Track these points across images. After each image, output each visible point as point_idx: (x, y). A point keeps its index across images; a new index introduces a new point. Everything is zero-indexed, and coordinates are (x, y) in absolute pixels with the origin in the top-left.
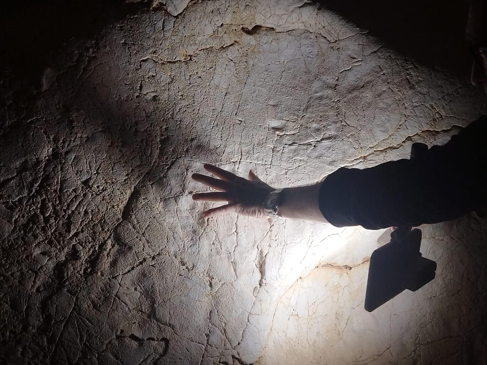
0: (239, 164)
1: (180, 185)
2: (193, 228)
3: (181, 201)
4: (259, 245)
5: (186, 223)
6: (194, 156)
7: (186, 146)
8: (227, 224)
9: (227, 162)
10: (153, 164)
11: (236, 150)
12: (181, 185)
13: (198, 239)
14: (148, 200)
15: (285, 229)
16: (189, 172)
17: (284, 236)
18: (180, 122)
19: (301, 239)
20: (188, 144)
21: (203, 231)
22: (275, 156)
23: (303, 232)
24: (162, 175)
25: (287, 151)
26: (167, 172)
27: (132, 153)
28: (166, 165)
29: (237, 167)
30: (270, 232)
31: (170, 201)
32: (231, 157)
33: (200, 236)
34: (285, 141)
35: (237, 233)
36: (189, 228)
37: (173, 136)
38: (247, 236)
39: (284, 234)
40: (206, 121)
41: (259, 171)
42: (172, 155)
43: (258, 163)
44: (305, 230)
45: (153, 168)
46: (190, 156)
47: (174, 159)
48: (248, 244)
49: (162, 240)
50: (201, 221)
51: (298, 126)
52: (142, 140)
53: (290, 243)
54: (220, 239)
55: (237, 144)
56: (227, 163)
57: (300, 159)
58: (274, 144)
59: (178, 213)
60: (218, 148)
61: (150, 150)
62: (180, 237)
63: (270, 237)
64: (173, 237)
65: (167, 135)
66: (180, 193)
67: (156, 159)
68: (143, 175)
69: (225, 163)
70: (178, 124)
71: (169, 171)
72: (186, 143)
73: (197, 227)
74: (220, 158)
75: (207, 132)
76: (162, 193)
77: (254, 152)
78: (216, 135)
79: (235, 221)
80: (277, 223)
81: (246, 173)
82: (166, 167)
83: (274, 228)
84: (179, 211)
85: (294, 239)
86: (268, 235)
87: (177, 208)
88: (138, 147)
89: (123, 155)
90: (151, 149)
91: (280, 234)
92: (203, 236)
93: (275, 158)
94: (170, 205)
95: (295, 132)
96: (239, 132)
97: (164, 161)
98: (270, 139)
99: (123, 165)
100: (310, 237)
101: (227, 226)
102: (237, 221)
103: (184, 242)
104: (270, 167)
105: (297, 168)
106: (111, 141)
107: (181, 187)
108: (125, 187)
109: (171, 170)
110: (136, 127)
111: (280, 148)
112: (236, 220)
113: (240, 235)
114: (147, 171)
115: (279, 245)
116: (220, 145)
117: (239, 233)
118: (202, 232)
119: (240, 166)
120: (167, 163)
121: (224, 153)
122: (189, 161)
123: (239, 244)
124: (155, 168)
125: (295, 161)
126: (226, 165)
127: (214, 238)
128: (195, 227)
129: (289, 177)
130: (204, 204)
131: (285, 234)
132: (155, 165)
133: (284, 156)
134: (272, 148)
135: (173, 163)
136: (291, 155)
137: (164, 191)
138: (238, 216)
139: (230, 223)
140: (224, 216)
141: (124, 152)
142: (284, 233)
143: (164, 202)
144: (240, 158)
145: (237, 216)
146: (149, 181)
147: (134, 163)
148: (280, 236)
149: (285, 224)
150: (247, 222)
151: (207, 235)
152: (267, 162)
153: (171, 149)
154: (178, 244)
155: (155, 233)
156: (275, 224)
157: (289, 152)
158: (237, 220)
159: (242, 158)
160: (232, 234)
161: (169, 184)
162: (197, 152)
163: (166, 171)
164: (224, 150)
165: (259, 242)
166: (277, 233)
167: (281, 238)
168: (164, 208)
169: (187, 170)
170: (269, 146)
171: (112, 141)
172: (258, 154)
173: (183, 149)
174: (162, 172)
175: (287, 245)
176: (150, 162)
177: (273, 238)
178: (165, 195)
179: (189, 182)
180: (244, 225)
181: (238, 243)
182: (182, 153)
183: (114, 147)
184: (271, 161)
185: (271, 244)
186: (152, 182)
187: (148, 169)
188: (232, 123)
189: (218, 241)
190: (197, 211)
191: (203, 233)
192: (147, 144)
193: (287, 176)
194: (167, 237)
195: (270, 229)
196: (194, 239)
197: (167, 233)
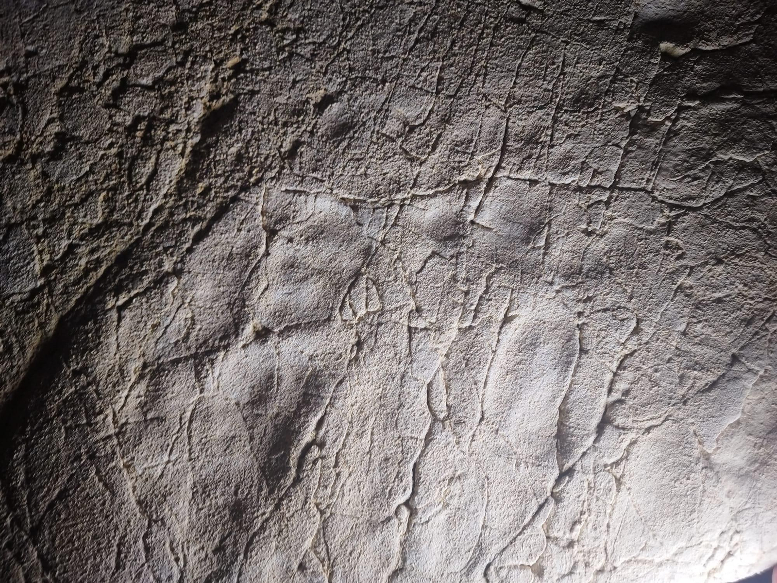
0: (487, 190)
1: (229, 304)
2: (236, 493)
3: (216, 374)
4: (492, 568)
5: (215, 472)
6: (314, 170)
7: (293, 132)
8: (377, 471)
9: (438, 186)
10: (151, 218)
11: (486, 129)
12: (234, 303)
13: (242, 551)
14: (90, 379)
15: (618, 491)
16: (278, 244)
17: (608, 526)
18: (298, 36)
19: (682, 544)
20: (303, 120)
21: (272, 512)
22: (640, 147)
23: (695, 515)
24: (167, 266)
25: (689, 124)
26: (190, 250)
27: (83, 181)
28: (195, 220)
29: (474, 204)
30: (552, 502)
31: (177, 376)
32: (462, 165)
33: (255, 535)
34: (688, 80)
35: (413, 512)
36: (223, 494)
37: (253, 93)
38: (451, 522)
39: (610, 516)
40: (397, 21)
41: (561, 218)
42: (228, 176)
43: (561, 182)
44: (705, 506)
45: (143, 237)
46: (296, 171)
47: (231, 193)
48: (448, 559)
49: (98, 560)
50: (277, 459)
51: (753, 15)
52: (138, 120)
53: (629, 561)
54: (335, 543)
55: (493, 108)
56: (441, 189)
57: (741, 158)
58: (642, 99)
59: (194, 425)
60: (417, 130)
61: (153, 160)
62: (171, 543)
63: (549, 526)
64: (144, 541)
65: (232, 92)
66: (221, 339)
67: (165, 196)
68: (104, 268)
69: (431, 192)
70: (285, 42)
71: (201, 246)
72: (298, 116)
73: (254, 491)
74: (415, 173)
75: (387, 65)
76: (155, 340)
77: (557, 135)
78: (419, 76)
79: (412, 457)
80: (589, 462)
81: (507, 230)
82: (193, 228)
83: (573, 488)
84: (203, 413)
85: (651, 542)
86: (540, 523)
87: (200, 401)
88: (114, 151)
89: (50, 191)
90: (157, 159)
91: (593, 517)
92: (266, 533)
93: (635, 157)
94: (169, 396)
95: (740, 42)
96: (511, 57)
97: (193, 202)
98: (633, 74)
99: (40, 231)
100: (725, 536)
101: (377, 479)
102: (420, 456)
103: (181, 563)
104: (610, 197)
105: (720, 203)
106: (18, 137)
107: (232, 309)
108: (26, 321)
109: (208, 241)
110: (126, 72)
111: (665, 113)
112: (419, 453)
113: (423, 520)
114: (121, 248)
115: (580, 569)
116: (429, 114)
117: (420, 512)
118: (265, 517)
119: (487, 202)
120: (200, 213)
121: (434, 148)
122: (287, 196)
123: (408, 562)
124: (153, 236)
125: (721, 168)
126: (432, 201)
127: (308, 543)
128: (243, 492)
129: (680, 243)
130: (307, 382)
131: (614, 517)
132: (154, 225)
133: (674, 150)
134: (633, 114)
135: (222, 211)
136: (705, 142)
137: (164, 333)
138: (430, 433)
139: (392, 464)
140: (372, 434)
141: (54, 179)
142: (608, 511)
143: (151, 379)
144: (495, 163)
145: (430, 430)
146: (114, 297)
147: (80, 220)
148: (590, 525)
149: (622, 466)
150: (462, 460)
151: (281, 531)
152: (601, 177)
153: (234, 150)
154: (158, 573)
155: (79, 526)
156: (578, 467)
157: (701, 130)
158: (423, 452)
159: (503, 165)
160: (389, 519)
161: (188, 300)
162: (330, 153)
163: (187, 245)
164: (440, 136)
165: (495, 549)
166: (582, 513)
167: (593, 534)
168: (145, 409)
169: (272, 233)
170: (622, 105)
171: (21, 137)
172: (569, 145)
173: (279, 144)
174: (172, 254)
175: (614, 575)
176: (142, 211)
177: (560, 535)
178: (163, 348)
179: (266, 289)
180: (449, 473)
181: (404, 560)
182: (268, 162)
183: (22, 163)
184: (619, 171)
185: (544, 564)
186: (126, 299)
187: (125, 243)
188: (492, 20)
189: (323, 554)
190: (272, 411)
191: (267, 520)
192: (147, 140)
193: (672, 239)
194: (119, 546)
195: (553, 488)
196: (229, 550)
197: (121, 530)
